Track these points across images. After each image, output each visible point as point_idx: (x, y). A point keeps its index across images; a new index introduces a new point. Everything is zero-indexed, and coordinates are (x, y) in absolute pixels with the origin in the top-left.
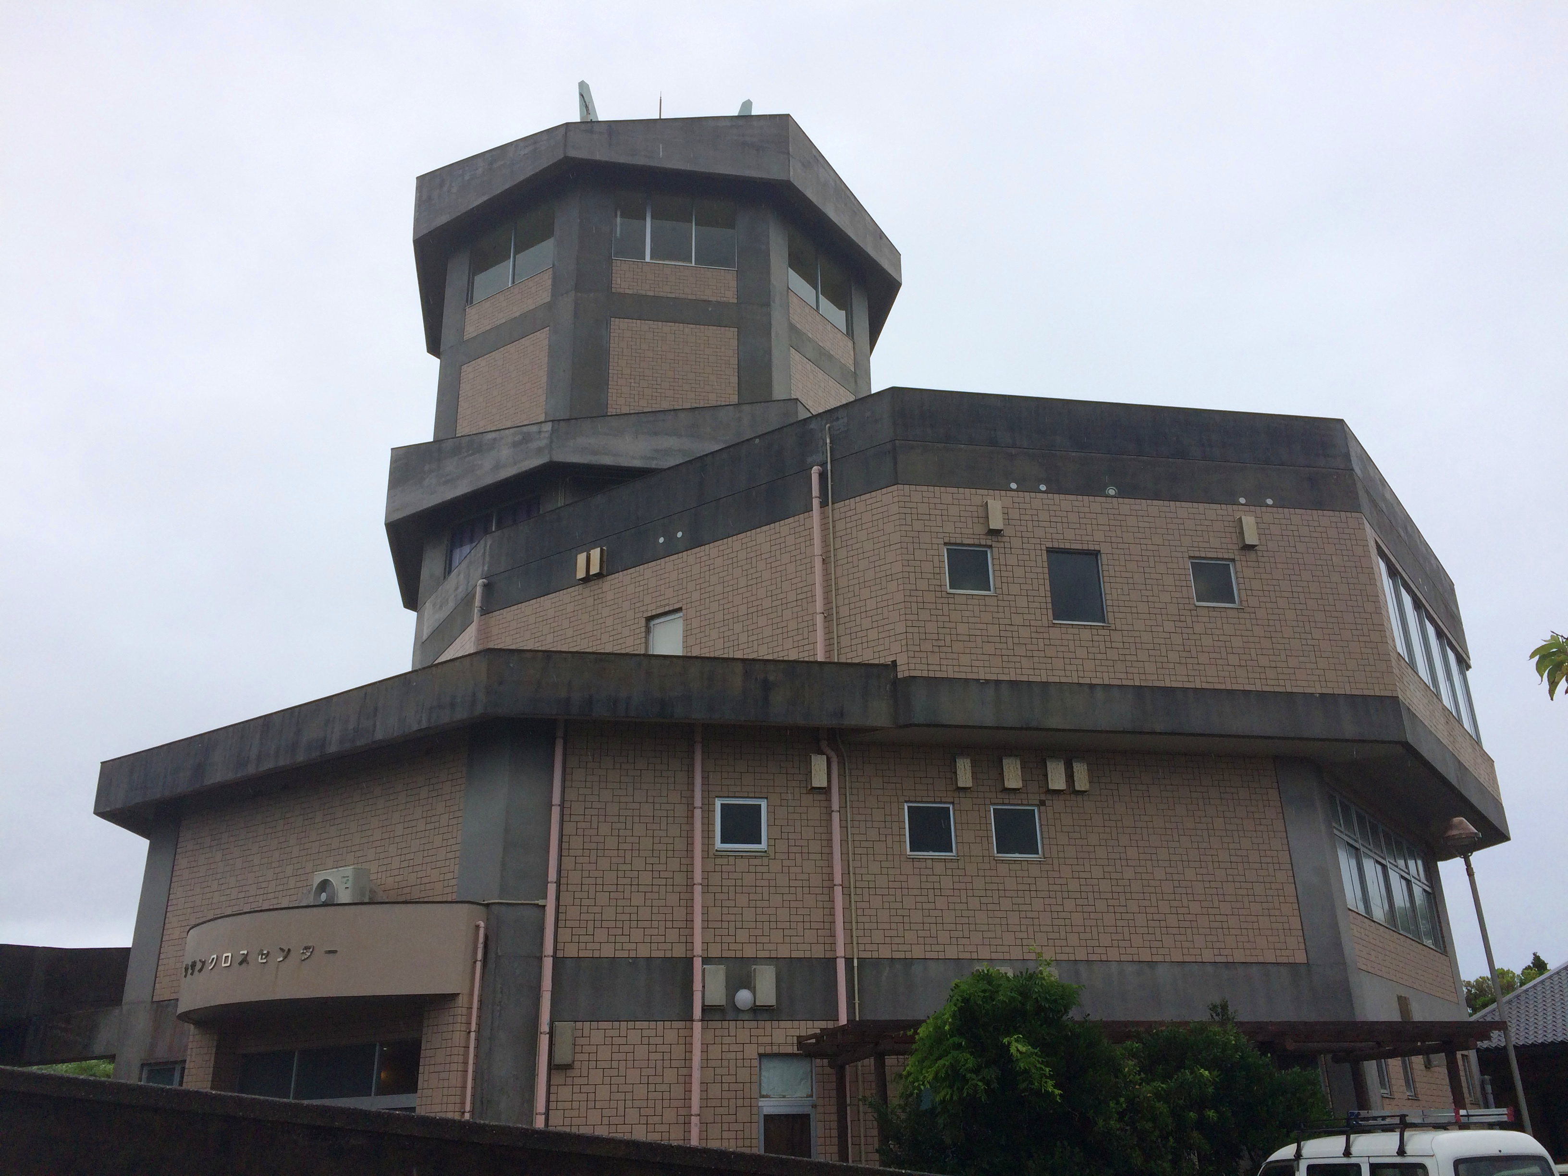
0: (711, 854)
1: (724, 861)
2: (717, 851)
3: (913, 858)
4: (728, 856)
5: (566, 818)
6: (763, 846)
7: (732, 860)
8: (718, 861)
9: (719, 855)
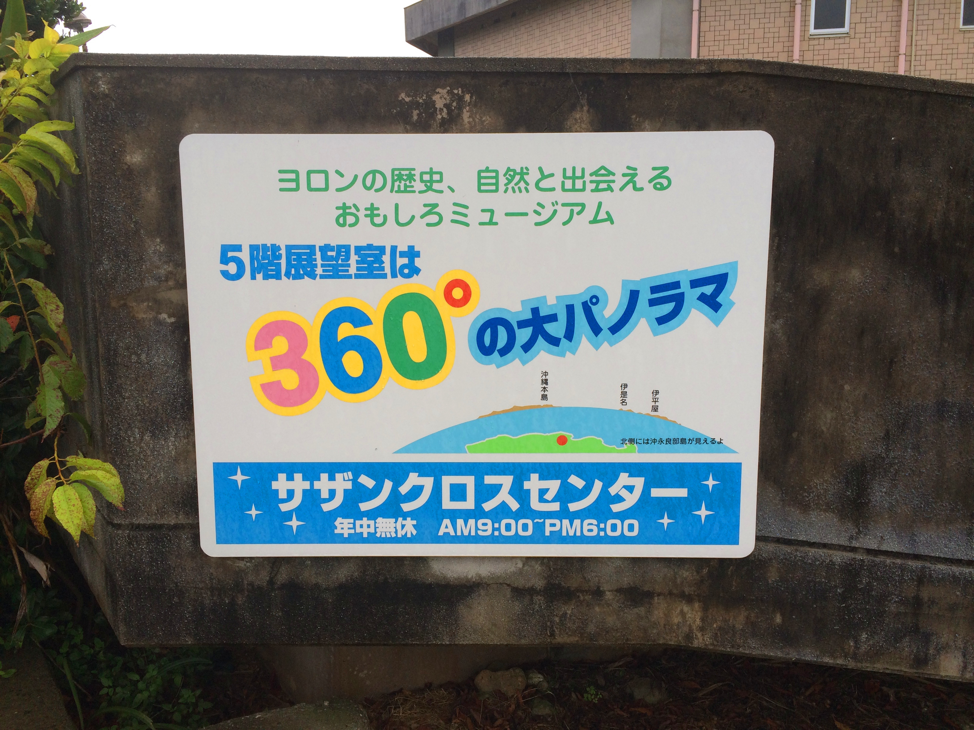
0: (806, 38)
1: (816, 42)
2: (811, 35)
3: (964, 31)
4: (819, 38)
5: (702, 19)
6: (846, 29)
7: (822, 41)
8: (812, 42)
9: (812, 38)
